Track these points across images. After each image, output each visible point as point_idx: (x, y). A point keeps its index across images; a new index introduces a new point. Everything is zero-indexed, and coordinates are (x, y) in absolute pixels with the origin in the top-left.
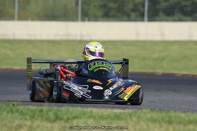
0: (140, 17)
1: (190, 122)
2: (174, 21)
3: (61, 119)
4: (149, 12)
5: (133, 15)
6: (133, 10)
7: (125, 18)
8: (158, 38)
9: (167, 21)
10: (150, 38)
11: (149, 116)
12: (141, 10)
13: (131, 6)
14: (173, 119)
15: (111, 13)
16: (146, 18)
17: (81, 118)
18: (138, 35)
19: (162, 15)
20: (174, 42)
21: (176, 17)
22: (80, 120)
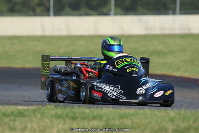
0: (46, 12)
2: (80, 15)
4: (54, 7)
5: (38, 10)
6: (39, 5)
7: (31, 13)
8: (64, 33)
9: (73, 15)
16: (52, 12)
18: (44, 30)
20: (80, 37)
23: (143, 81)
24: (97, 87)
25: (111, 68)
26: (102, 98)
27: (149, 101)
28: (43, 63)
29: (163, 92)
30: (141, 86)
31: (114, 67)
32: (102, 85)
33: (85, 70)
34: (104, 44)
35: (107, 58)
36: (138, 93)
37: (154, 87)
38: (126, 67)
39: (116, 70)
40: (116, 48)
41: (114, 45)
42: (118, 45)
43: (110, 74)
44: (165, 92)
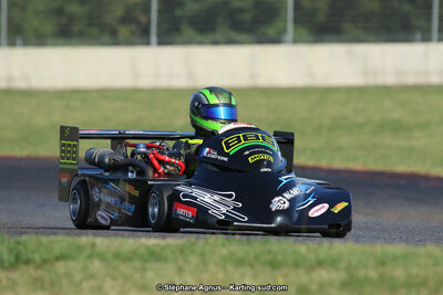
0: (141, 36)
1: (320, 264)
3: (27, 262)
5: (124, 31)
6: (125, 20)
8: (181, 82)
9: (200, 43)
10: (163, 82)
11: (224, 251)
12: (143, 19)
13: (119, 12)
14: (280, 257)
15: (75, 28)
16: (154, 38)
17: (73, 259)
18: (136, 75)
19: (188, 31)
21: (218, 36)
22: (71, 264)
23: (285, 182)
24: (184, 196)
25: (214, 155)
26: (196, 218)
27: (297, 225)
28: (63, 145)
29: (327, 206)
30: (280, 193)
31: (221, 153)
32: (196, 192)
33: (157, 159)
34: (196, 104)
35: (201, 132)
36: (274, 207)
37: (307, 196)
38: (247, 153)
39: (226, 159)
40: (222, 112)
41: (216, 106)
42: (225, 105)
43: (211, 167)
44: (331, 206)
